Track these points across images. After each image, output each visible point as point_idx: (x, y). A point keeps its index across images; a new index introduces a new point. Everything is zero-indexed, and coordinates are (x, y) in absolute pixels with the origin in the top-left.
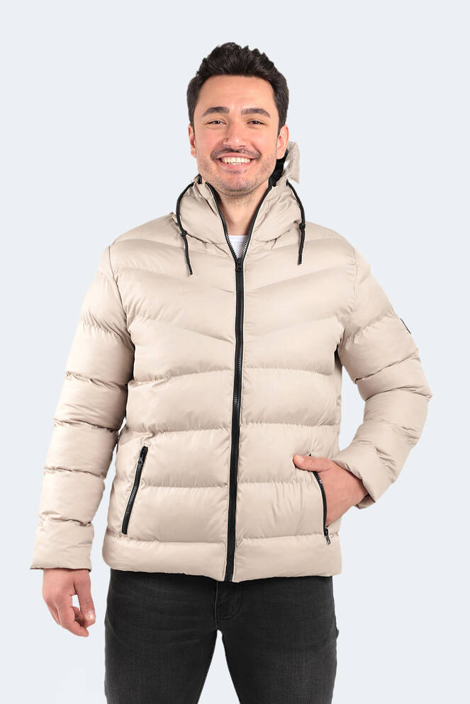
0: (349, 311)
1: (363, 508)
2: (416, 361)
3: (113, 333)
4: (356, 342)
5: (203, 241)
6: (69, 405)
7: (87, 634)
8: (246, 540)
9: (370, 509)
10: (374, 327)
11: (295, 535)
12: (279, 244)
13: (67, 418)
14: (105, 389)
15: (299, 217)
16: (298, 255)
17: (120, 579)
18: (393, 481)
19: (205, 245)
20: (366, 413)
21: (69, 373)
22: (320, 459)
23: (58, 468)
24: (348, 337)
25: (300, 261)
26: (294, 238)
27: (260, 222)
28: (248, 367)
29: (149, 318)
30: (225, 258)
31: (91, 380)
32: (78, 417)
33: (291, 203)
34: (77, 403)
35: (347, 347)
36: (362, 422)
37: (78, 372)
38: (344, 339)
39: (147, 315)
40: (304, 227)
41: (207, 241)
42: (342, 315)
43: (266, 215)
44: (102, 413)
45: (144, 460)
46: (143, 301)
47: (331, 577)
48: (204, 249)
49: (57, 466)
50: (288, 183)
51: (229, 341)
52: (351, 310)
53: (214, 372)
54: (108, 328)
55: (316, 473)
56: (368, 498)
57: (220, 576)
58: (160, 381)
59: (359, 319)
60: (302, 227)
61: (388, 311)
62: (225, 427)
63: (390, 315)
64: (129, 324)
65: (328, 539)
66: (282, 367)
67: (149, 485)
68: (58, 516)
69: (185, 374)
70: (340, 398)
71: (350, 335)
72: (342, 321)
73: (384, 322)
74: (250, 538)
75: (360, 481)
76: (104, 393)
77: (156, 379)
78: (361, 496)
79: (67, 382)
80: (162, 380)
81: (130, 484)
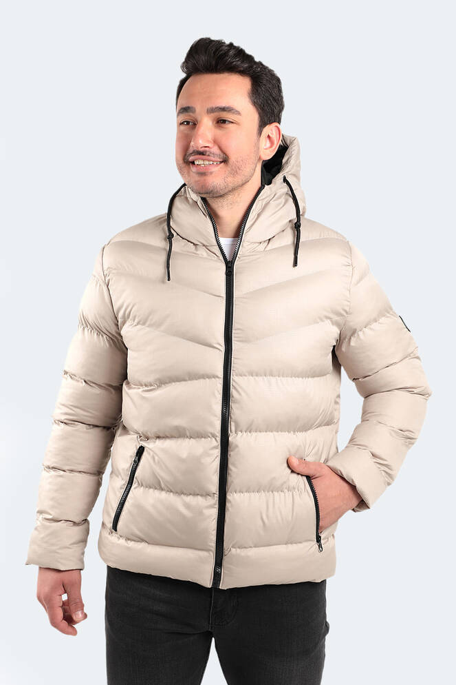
0: (345, 314)
1: (358, 511)
2: (415, 359)
3: (105, 336)
4: (352, 343)
5: (194, 244)
6: (63, 405)
7: (74, 632)
8: (234, 550)
9: (364, 513)
10: (370, 328)
11: (286, 544)
12: (272, 245)
13: (63, 418)
14: (97, 391)
15: (294, 216)
16: (293, 256)
17: (117, 578)
18: (389, 484)
19: (196, 248)
20: (364, 412)
21: (66, 373)
22: (314, 463)
23: (53, 468)
24: (345, 339)
25: (295, 264)
26: (289, 238)
27: (251, 223)
28: (237, 376)
29: (138, 323)
30: (216, 261)
31: (85, 381)
32: (71, 417)
33: (286, 201)
34: (71, 404)
35: (344, 349)
36: (359, 421)
37: (73, 372)
38: (340, 341)
39: (136, 321)
40: (299, 226)
41: (198, 243)
42: (336, 318)
43: (259, 215)
44: (95, 413)
45: (139, 460)
46: (133, 306)
47: (324, 582)
48: (195, 252)
49: (52, 465)
50: (285, 180)
51: (217, 348)
52: (347, 313)
53: (202, 380)
54: (100, 331)
55: (309, 478)
56: (362, 504)
57: (208, 583)
58: (150, 388)
59: (355, 321)
60: (297, 227)
61: (386, 310)
62: (214, 436)
63: (388, 315)
64: (121, 329)
65: (320, 546)
66: (272, 375)
67: (142, 485)
68: (50, 517)
69: (174, 382)
70: (339, 396)
71: (346, 337)
72: (336, 324)
73: (381, 324)
74: (239, 548)
75: (353, 488)
76: (98, 394)
77: (146, 386)
78: (355, 502)
79: (64, 381)
80: (152, 387)
81: (123, 482)
